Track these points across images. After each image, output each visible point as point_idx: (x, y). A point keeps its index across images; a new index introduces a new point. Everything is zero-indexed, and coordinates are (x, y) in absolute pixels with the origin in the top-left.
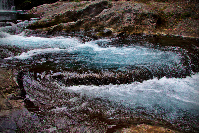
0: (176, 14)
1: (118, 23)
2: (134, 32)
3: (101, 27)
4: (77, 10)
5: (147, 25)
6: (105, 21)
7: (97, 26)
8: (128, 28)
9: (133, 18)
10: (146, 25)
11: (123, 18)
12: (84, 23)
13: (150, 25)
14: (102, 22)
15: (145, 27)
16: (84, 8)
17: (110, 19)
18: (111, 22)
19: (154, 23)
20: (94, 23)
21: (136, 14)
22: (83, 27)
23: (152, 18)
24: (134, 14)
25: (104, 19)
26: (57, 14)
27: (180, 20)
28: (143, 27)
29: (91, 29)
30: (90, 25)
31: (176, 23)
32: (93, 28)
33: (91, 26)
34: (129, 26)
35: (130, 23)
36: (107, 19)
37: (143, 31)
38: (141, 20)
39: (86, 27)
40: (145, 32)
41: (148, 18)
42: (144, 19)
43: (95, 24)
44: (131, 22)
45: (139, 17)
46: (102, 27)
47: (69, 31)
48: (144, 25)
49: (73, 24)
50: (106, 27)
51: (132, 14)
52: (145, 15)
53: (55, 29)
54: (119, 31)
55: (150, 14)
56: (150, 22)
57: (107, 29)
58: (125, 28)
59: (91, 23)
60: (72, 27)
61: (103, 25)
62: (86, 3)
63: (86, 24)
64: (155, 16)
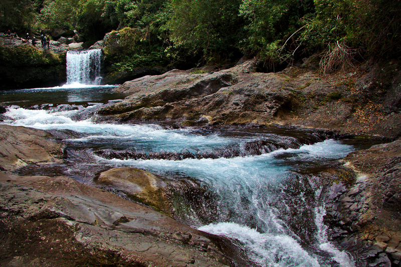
0: (318, 95)
1: (220, 109)
2: (236, 121)
3: (196, 115)
4: (180, 88)
5: (262, 112)
6: (204, 106)
7: (192, 112)
8: (228, 115)
9: (242, 101)
10: (260, 111)
11: (228, 102)
12: (173, 107)
13: (266, 111)
14: (200, 107)
15: (258, 115)
16: (191, 86)
17: (211, 103)
18: (211, 106)
19: (274, 108)
20: (187, 109)
21: (249, 95)
22: (171, 114)
23: (274, 101)
24: (246, 95)
25: (203, 103)
26: (147, 95)
27: (323, 105)
28: (255, 114)
29: (181, 116)
30: (182, 111)
31: (316, 109)
32: (185, 115)
33: (183, 113)
34: (231, 112)
35: (235, 109)
36: (207, 103)
37: (253, 120)
38: (255, 104)
39: (175, 114)
40: (254, 122)
41: (266, 101)
42: (260, 103)
43: (189, 110)
44: (238, 107)
45: (252, 99)
46: (198, 114)
47: (151, 118)
48: (257, 111)
49: (158, 109)
50: (203, 114)
51: (243, 96)
52: (262, 97)
53: (132, 116)
54: (215, 119)
55: (270, 95)
56: (268, 107)
57: (204, 116)
58: (223, 115)
59: (183, 109)
60: (156, 113)
61: (200, 111)
62: (197, 78)
63: (176, 110)
64: (278, 98)
